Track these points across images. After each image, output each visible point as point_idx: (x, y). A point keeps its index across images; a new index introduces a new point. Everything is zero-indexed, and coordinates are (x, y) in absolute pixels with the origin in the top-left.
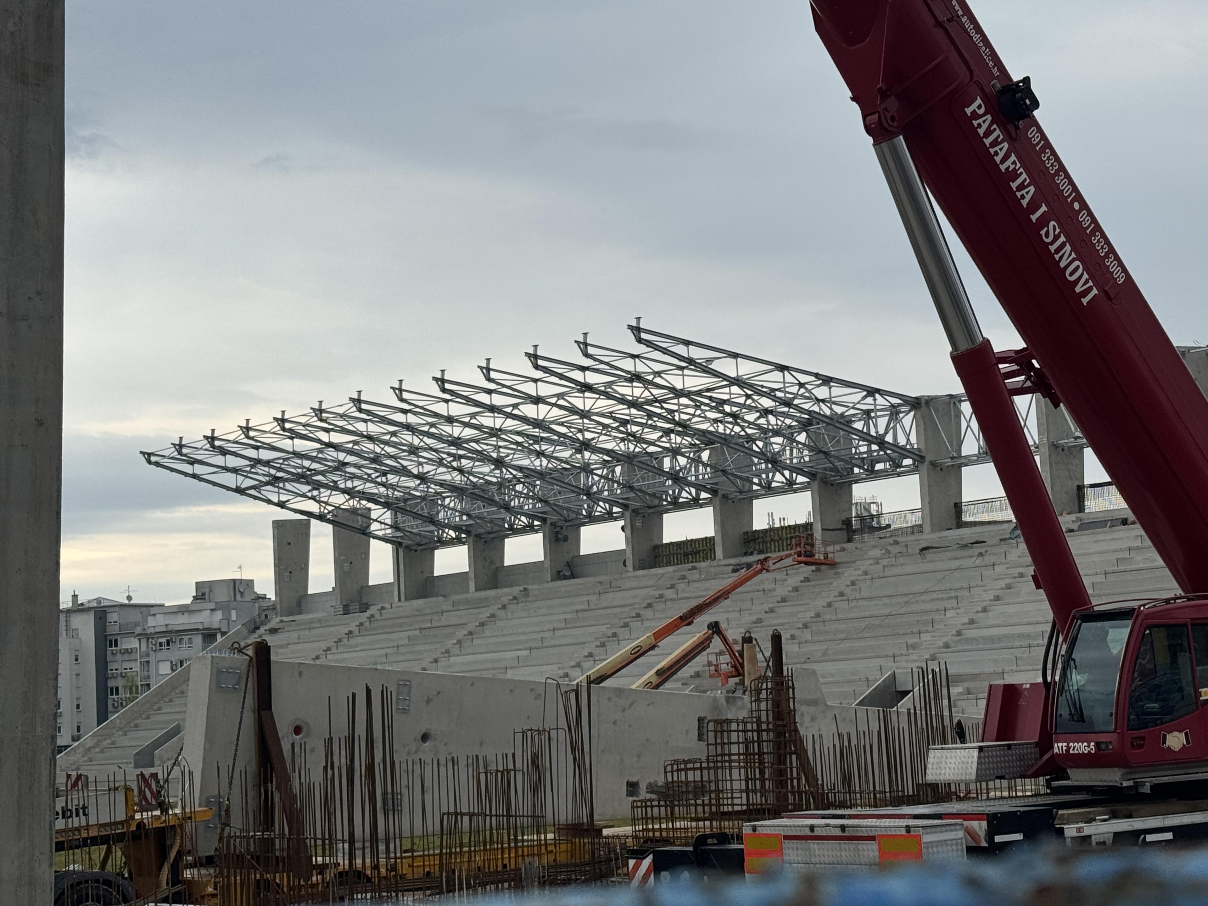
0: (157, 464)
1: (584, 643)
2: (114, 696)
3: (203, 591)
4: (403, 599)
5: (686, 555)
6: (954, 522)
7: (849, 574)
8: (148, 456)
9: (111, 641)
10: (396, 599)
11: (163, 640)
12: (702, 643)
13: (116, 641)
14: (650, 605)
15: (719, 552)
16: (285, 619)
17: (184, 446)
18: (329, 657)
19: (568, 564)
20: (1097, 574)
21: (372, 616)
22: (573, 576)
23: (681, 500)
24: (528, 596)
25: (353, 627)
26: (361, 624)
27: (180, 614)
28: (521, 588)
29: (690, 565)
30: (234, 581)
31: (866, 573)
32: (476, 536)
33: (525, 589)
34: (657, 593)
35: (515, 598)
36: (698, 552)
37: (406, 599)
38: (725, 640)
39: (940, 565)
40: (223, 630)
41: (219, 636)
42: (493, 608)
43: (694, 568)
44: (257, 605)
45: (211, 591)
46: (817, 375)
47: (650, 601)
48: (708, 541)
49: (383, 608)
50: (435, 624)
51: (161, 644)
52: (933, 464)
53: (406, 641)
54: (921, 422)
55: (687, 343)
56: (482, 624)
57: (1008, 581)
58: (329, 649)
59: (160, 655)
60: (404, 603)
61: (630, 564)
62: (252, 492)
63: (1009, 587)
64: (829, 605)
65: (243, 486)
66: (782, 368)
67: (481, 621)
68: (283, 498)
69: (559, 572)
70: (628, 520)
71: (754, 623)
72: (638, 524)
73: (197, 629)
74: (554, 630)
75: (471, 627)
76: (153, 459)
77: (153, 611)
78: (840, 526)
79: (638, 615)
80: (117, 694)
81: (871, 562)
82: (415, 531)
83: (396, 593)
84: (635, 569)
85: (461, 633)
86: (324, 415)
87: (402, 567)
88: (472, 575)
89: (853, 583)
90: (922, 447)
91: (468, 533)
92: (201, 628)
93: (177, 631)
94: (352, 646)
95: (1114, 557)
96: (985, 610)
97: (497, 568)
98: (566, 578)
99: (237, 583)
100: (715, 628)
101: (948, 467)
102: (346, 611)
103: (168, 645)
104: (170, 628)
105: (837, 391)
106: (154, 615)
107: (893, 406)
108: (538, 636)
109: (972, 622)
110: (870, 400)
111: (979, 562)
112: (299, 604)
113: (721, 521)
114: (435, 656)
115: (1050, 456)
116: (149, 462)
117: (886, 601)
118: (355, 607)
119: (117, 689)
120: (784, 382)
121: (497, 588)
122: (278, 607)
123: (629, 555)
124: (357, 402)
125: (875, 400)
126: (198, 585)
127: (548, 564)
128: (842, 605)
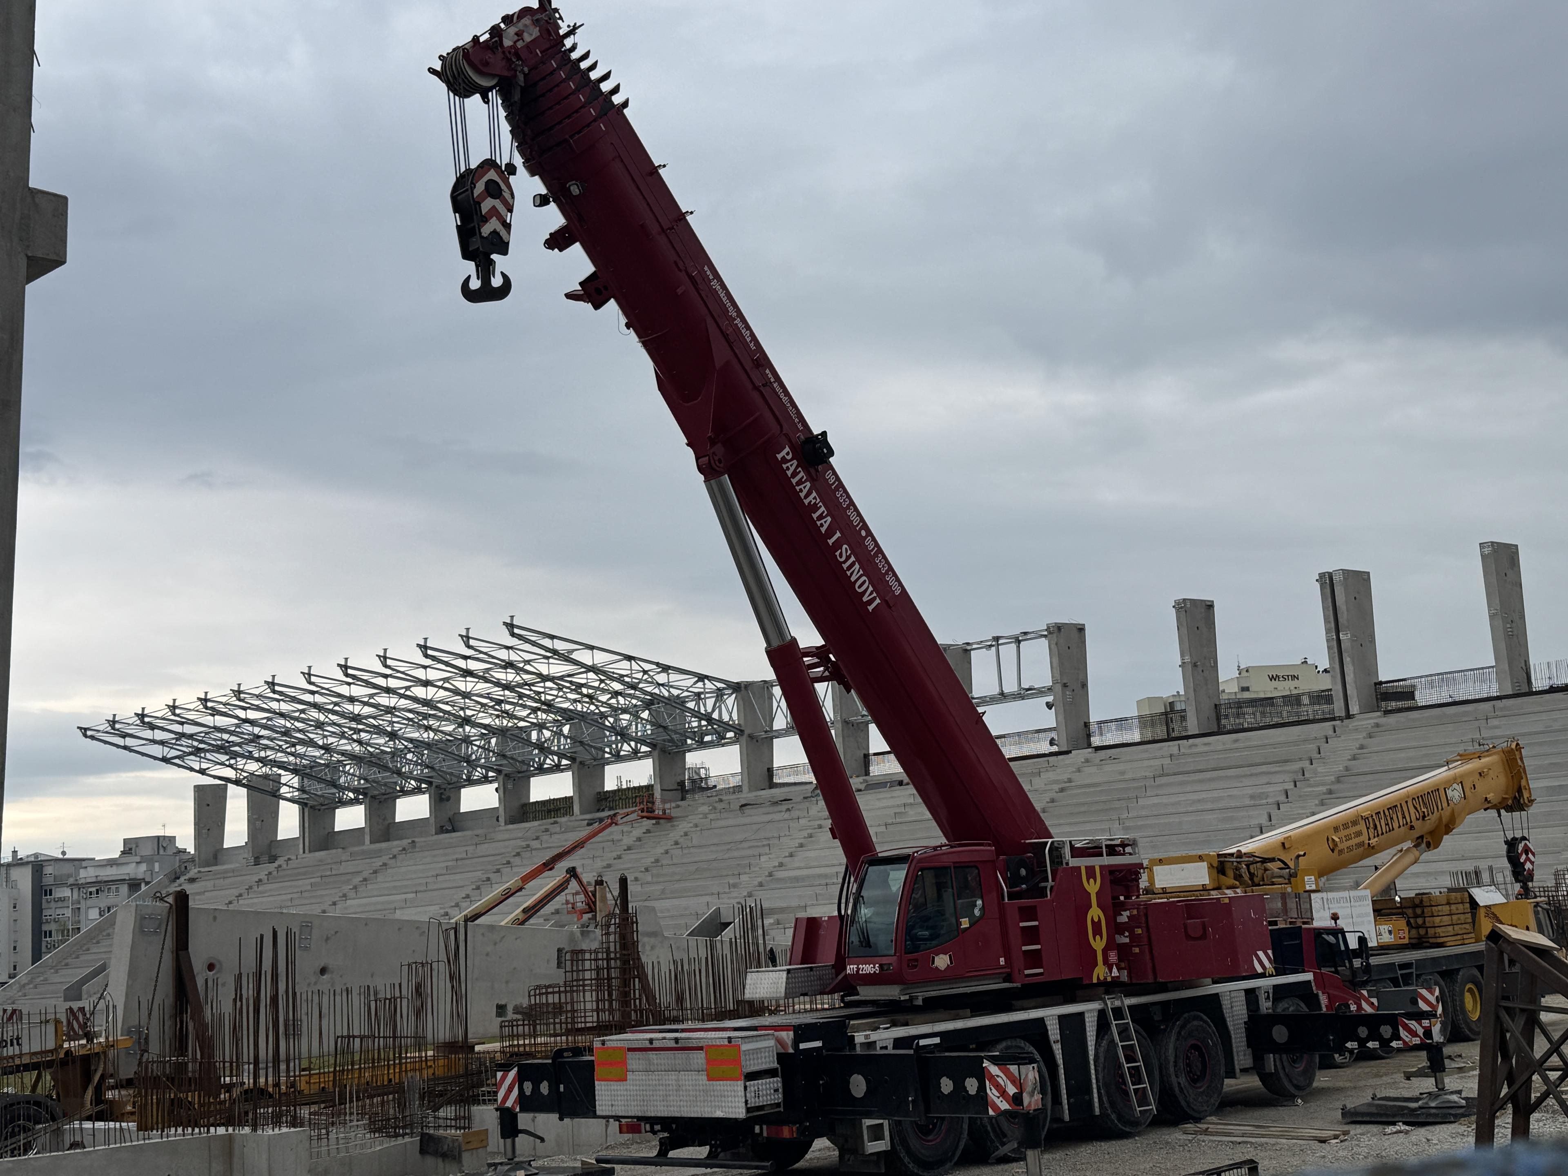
0: (92, 738)
1: (463, 887)
2: (48, 939)
3: (130, 846)
4: (307, 851)
5: (549, 811)
6: (768, 784)
7: (683, 826)
8: (84, 730)
9: (46, 891)
10: (301, 851)
11: (93, 889)
12: (561, 885)
13: (51, 891)
14: (518, 854)
15: (576, 808)
16: (202, 870)
17: (117, 722)
18: (241, 902)
19: (450, 820)
20: (879, 825)
21: (280, 866)
22: (454, 830)
23: (546, 766)
24: (415, 847)
25: (263, 875)
26: (270, 873)
27: (109, 867)
28: (410, 841)
29: (552, 820)
30: (158, 837)
31: (696, 826)
32: (372, 797)
33: (413, 842)
34: (524, 844)
35: (404, 849)
36: (560, 809)
37: (310, 852)
38: (580, 882)
39: (756, 819)
40: (147, 880)
41: (143, 885)
42: (385, 859)
43: (556, 823)
44: (177, 858)
45: (137, 846)
46: (658, 664)
47: (518, 851)
48: (567, 800)
49: (289, 859)
50: (334, 873)
51: (91, 893)
52: (751, 737)
53: (309, 888)
54: (741, 703)
55: (552, 637)
56: (375, 872)
57: (810, 831)
58: (240, 895)
59: (90, 902)
60: (307, 855)
61: (502, 819)
62: (177, 761)
63: (810, 836)
64: (667, 852)
65: (169, 756)
66: (630, 658)
67: (375, 868)
68: (204, 766)
69: (442, 827)
70: (501, 783)
71: (605, 868)
72: (510, 786)
73: (124, 880)
74: (437, 875)
75: (365, 874)
76: (89, 733)
77: (84, 864)
78: (676, 787)
79: (508, 863)
80: (50, 936)
81: (701, 816)
82: (319, 793)
83: (301, 846)
84: (506, 824)
85: (357, 880)
86: (242, 695)
87: (307, 825)
88: (367, 830)
89: (686, 834)
90: (742, 723)
91: (365, 794)
92: (127, 878)
93: (106, 882)
94: (261, 893)
95: (891, 812)
96: (791, 855)
97: (389, 824)
98: (448, 831)
99: (161, 839)
100: (572, 872)
101: (763, 739)
102: (257, 862)
103: (97, 893)
104: (99, 879)
105: (674, 677)
106: (86, 867)
107: (718, 689)
108: (424, 881)
109: (781, 865)
110: (700, 684)
111: (787, 816)
112: (215, 857)
113: (578, 784)
114: (334, 900)
115: (843, 730)
116: (85, 736)
117: (713, 848)
118: (265, 858)
119: (50, 932)
120: (631, 670)
121: (388, 840)
122: (197, 859)
123: (501, 812)
124: (271, 684)
125: (704, 684)
126: (126, 841)
127: (432, 820)
128: (677, 852)
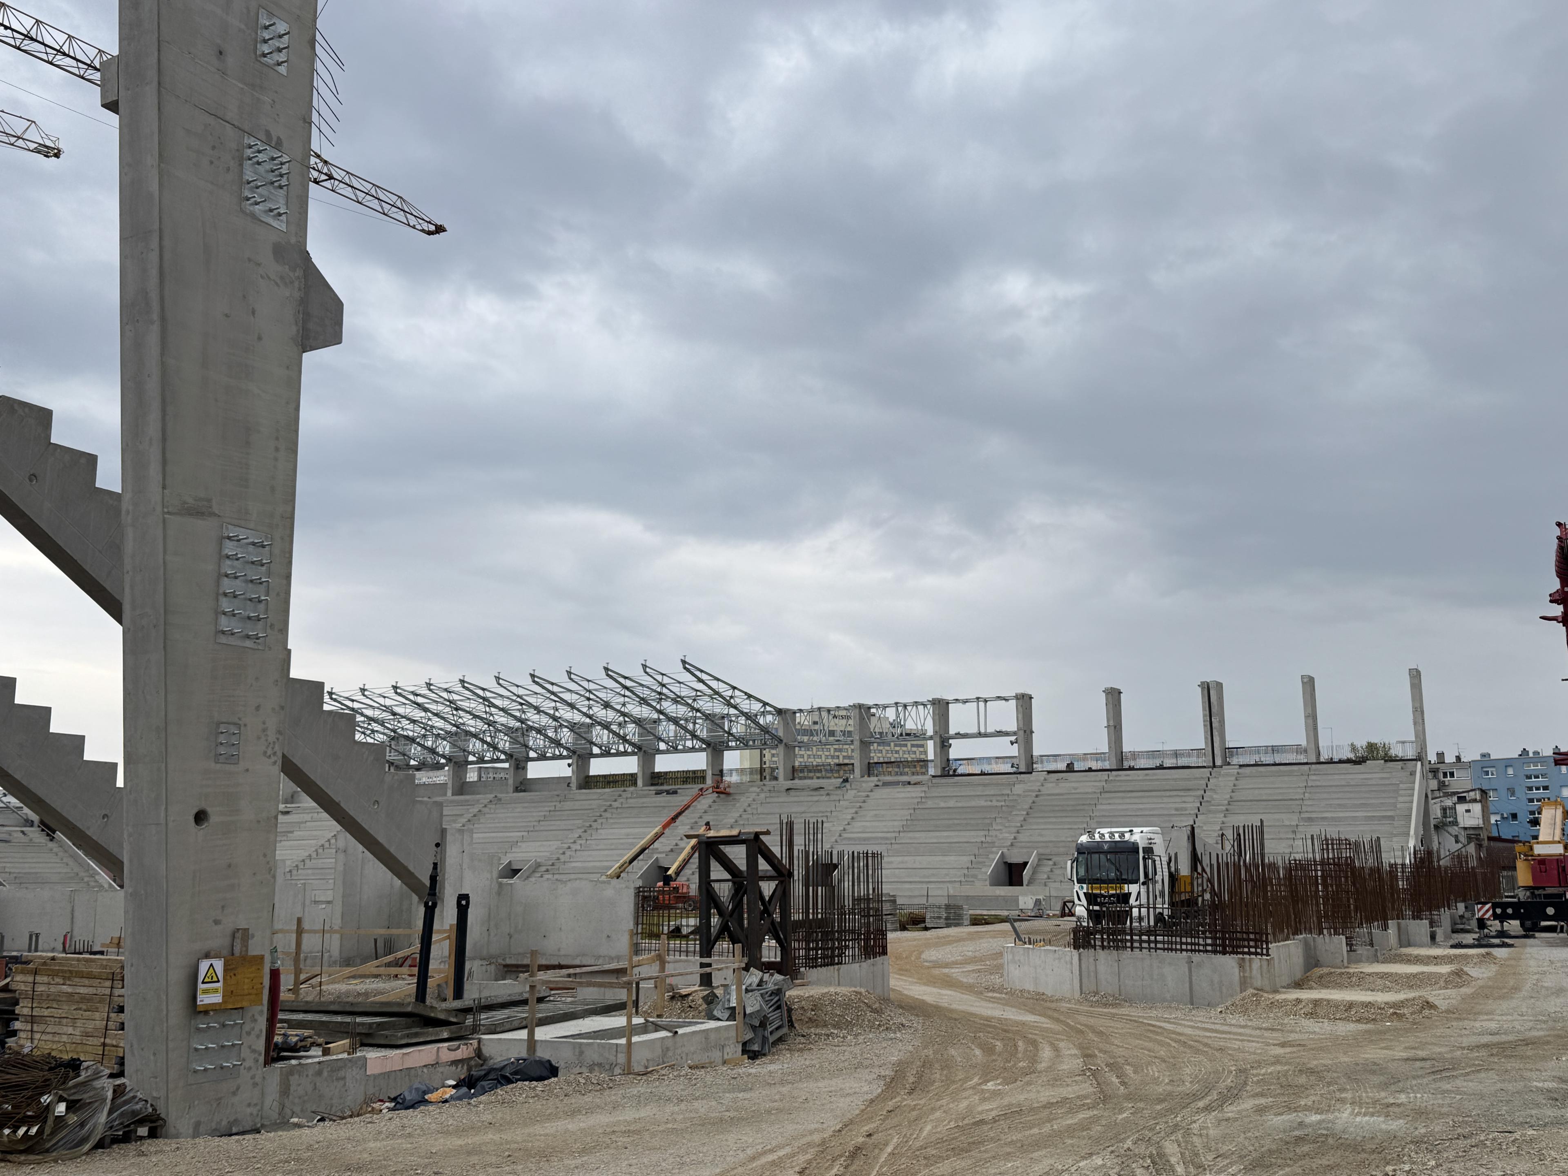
5: (609, 782)
6: (792, 776)
7: (744, 800)
14: (606, 810)
15: (640, 782)
19: (521, 783)
22: (526, 790)
24: (500, 800)
28: (492, 795)
29: (622, 789)
33: (496, 796)
34: (608, 803)
35: (491, 801)
39: (802, 799)
42: (478, 807)
43: (620, 791)
48: (630, 776)
52: (786, 745)
54: (782, 722)
56: (475, 816)
67: (474, 814)
69: (517, 787)
70: (572, 760)
72: (577, 763)
78: (718, 773)
79: (601, 816)
84: (577, 788)
90: (782, 735)
91: (450, 760)
95: (916, 801)
96: (849, 824)
98: (520, 791)
101: (792, 746)
109: (844, 830)
111: (826, 798)
113: (639, 765)
115: (859, 746)
123: (574, 780)
125: (766, 708)
127: (511, 782)
